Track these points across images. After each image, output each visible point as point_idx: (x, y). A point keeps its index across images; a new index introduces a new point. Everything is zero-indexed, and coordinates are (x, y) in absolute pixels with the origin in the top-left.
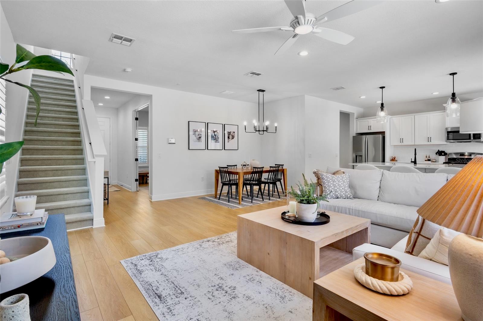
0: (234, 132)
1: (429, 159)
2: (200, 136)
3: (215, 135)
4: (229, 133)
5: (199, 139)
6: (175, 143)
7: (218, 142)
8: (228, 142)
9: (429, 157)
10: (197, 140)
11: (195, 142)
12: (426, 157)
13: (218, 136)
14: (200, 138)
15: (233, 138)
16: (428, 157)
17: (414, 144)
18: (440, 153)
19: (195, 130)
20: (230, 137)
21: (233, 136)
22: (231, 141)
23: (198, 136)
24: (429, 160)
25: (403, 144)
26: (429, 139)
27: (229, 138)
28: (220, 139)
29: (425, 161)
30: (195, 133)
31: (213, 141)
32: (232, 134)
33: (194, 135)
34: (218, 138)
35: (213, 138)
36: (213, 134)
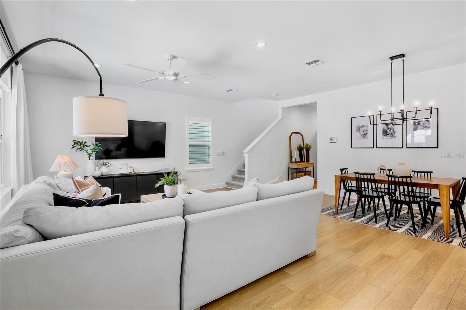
2: (366, 132)
3: (388, 128)
5: (364, 135)
6: (336, 142)
7: (394, 137)
10: (362, 137)
11: (359, 139)
13: (393, 130)
14: (366, 134)
19: (359, 126)
23: (364, 133)
28: (398, 134)
30: (359, 130)
31: (385, 137)
32: (424, 124)
33: (358, 132)
34: (395, 132)
35: (385, 133)
36: (386, 127)
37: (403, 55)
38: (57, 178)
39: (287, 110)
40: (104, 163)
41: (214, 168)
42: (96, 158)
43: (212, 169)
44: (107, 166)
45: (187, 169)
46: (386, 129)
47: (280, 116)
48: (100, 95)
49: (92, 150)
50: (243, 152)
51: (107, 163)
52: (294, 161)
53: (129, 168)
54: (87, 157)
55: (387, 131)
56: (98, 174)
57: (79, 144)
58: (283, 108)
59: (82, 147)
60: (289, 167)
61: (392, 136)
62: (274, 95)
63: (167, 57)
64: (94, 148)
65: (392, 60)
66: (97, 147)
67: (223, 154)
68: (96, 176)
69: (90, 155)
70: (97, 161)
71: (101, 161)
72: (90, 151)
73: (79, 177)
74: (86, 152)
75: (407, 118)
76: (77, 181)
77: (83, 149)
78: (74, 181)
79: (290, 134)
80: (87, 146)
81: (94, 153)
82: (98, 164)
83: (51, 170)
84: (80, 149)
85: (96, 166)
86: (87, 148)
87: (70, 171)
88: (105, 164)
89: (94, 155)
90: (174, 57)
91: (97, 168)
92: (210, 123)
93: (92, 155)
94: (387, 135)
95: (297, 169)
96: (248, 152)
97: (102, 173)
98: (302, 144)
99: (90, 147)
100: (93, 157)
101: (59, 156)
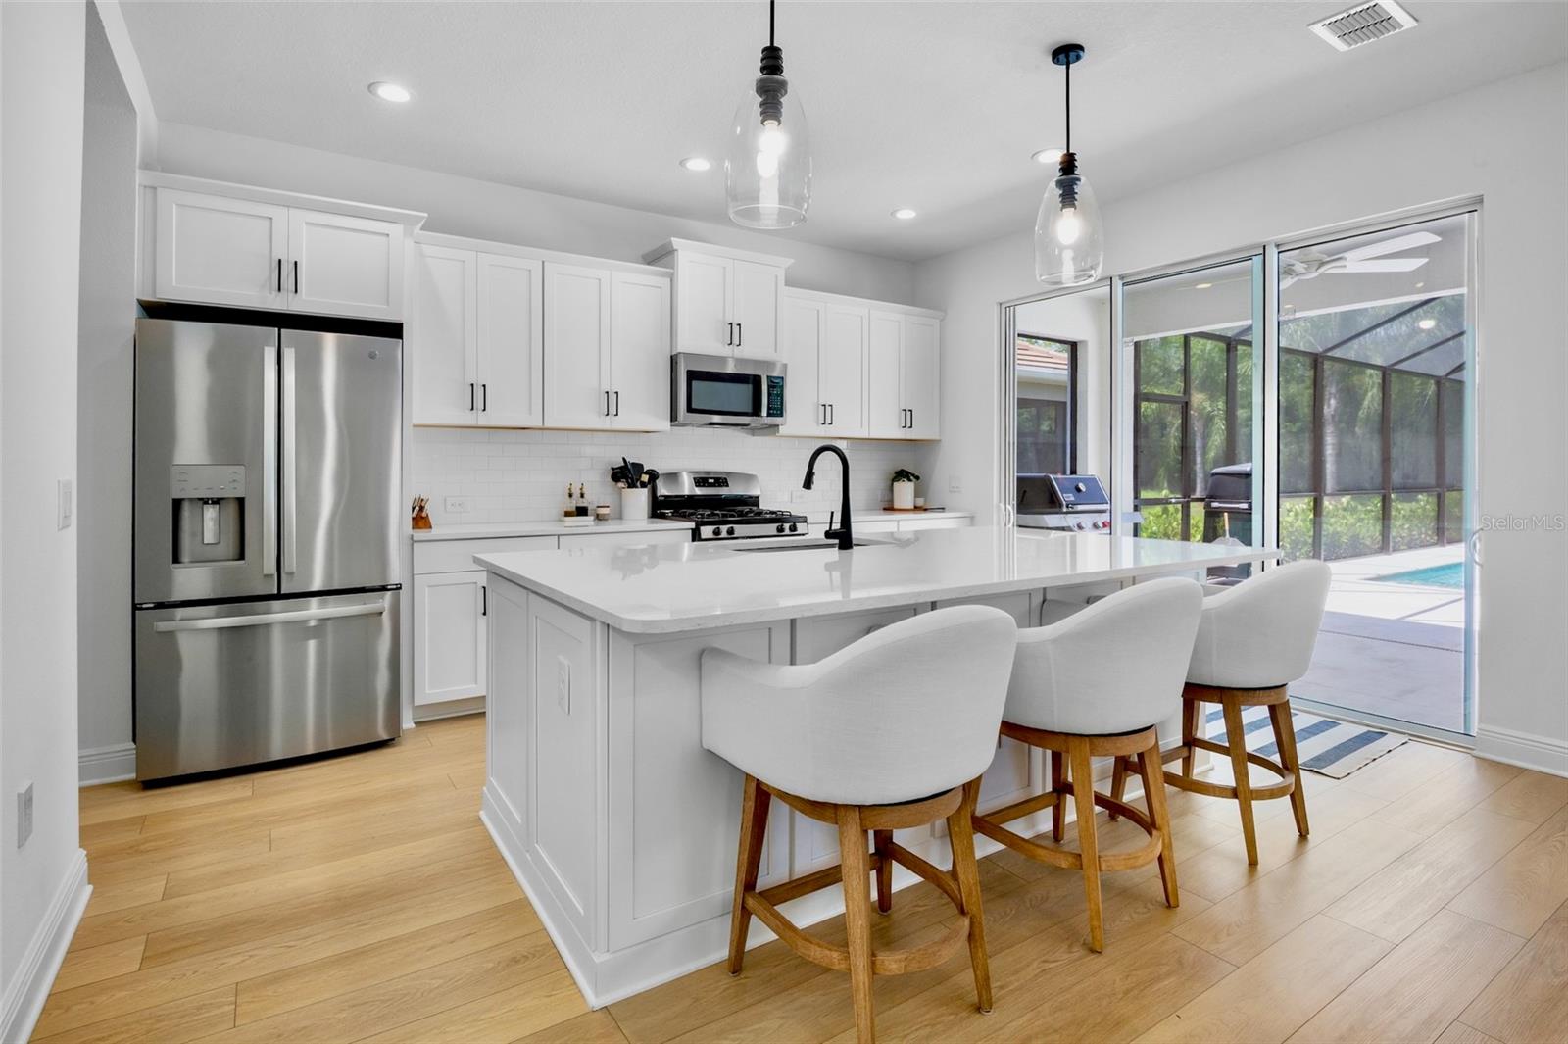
1: (582, 503)
9: (582, 496)
12: (571, 495)
16: (577, 493)
17: (540, 425)
18: (627, 474)
24: (582, 511)
25: (483, 419)
26: (611, 402)
29: (568, 514)
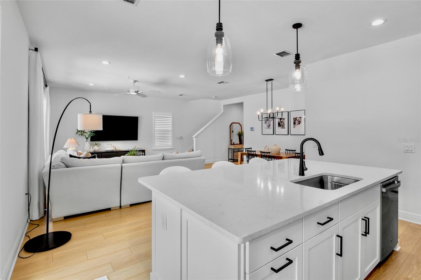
0: (301, 118)
2: (269, 124)
3: (281, 122)
4: (295, 119)
6: (254, 130)
7: (284, 128)
8: (294, 127)
10: (267, 127)
11: (266, 129)
13: (283, 123)
14: (269, 125)
15: (299, 124)
20: (296, 123)
21: (299, 121)
22: (297, 126)
27: (294, 123)
28: (286, 126)
30: (266, 122)
31: (279, 127)
32: (298, 120)
33: (265, 124)
34: (284, 124)
35: (279, 125)
36: (280, 121)
37: (272, 80)
38: (69, 151)
39: (227, 107)
40: (96, 143)
41: (173, 148)
42: (92, 140)
43: (172, 148)
44: (98, 146)
45: (154, 148)
46: (280, 122)
47: (222, 111)
48: (90, 112)
49: (89, 135)
50: (193, 137)
51: (98, 144)
52: (232, 143)
53: (112, 147)
54: (85, 139)
55: (280, 123)
56: (92, 150)
57: (81, 131)
58: (224, 105)
59: (83, 133)
60: (229, 148)
61: (283, 127)
62: (213, 97)
63: (132, 81)
64: (90, 134)
65: (267, 81)
66: (92, 133)
67: (181, 138)
68: (91, 152)
69: (87, 139)
70: (92, 142)
71: (94, 142)
72: (87, 136)
73: (80, 151)
74: (84, 136)
75: (275, 117)
76: (79, 153)
77: (83, 135)
78: (77, 153)
79: (231, 124)
80: (85, 133)
81: (90, 137)
82: (93, 144)
83: (64, 147)
84: (81, 134)
85: (91, 146)
86: (85, 134)
87: (75, 147)
88: (97, 145)
89: (90, 138)
90: (135, 81)
91: (91, 147)
92: (171, 117)
93: (88, 138)
94: (280, 126)
95: (234, 149)
96: (195, 137)
97: (94, 150)
98: (241, 131)
99: (88, 133)
100: (89, 139)
101: (69, 139)
